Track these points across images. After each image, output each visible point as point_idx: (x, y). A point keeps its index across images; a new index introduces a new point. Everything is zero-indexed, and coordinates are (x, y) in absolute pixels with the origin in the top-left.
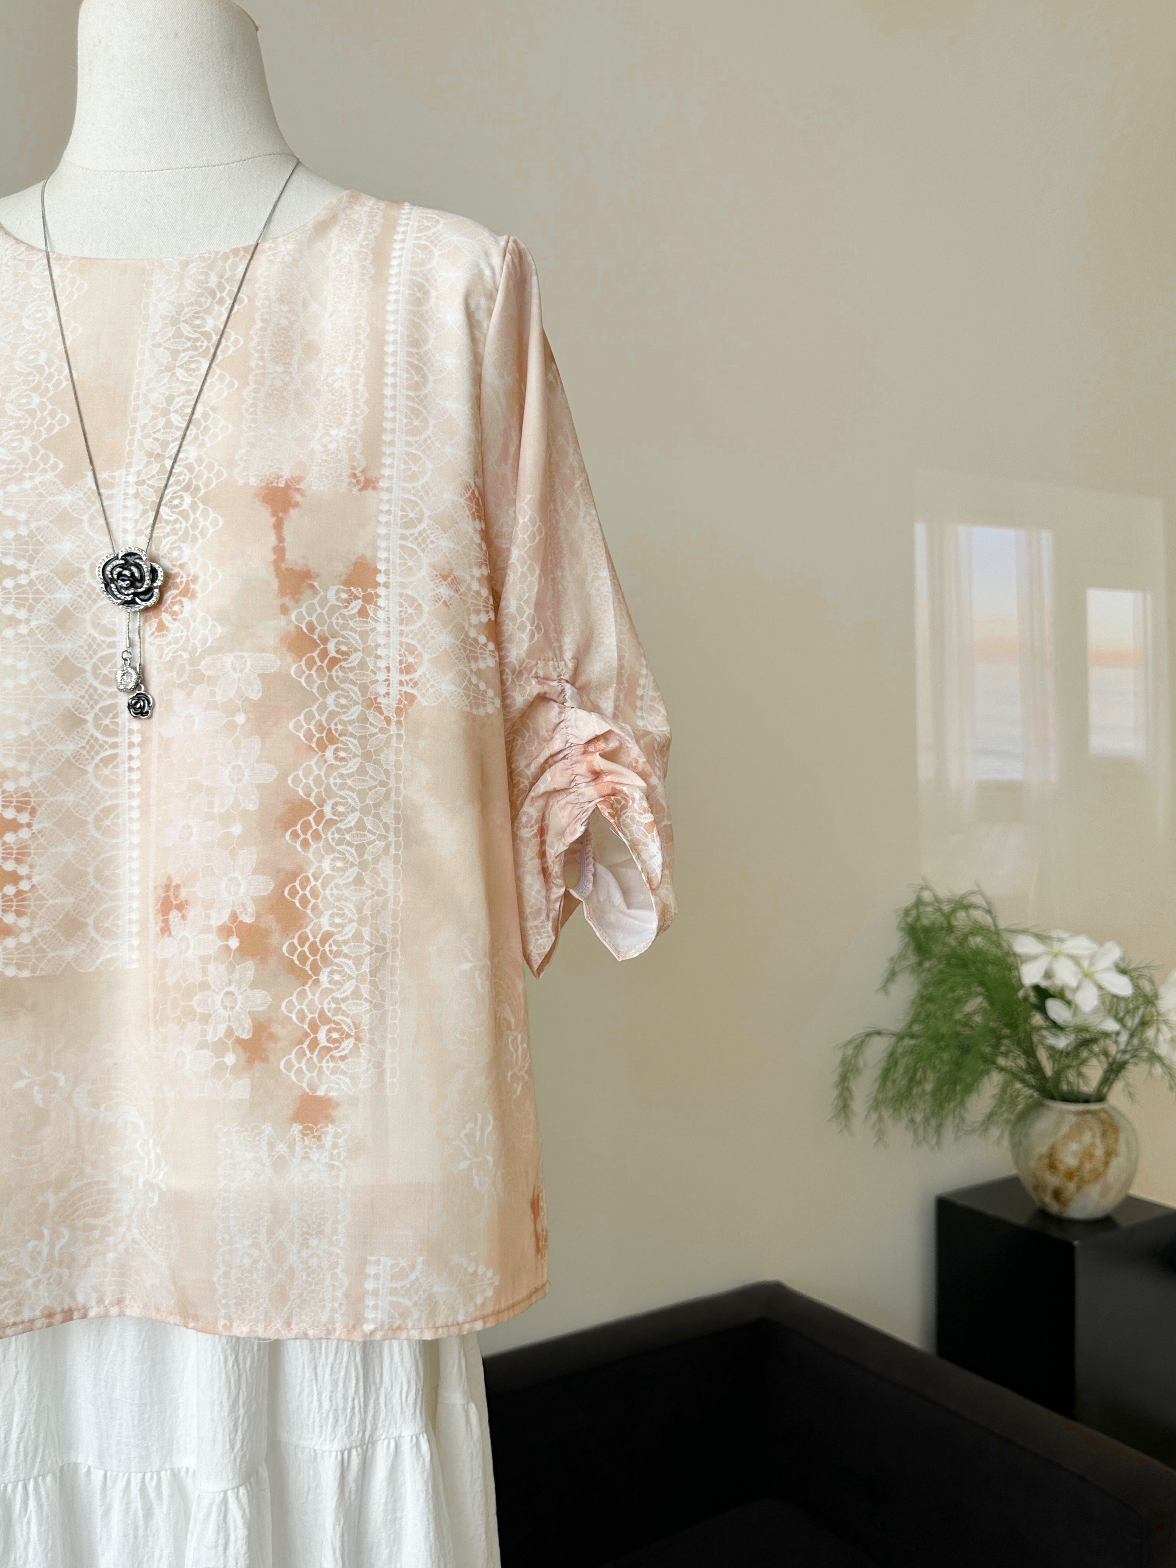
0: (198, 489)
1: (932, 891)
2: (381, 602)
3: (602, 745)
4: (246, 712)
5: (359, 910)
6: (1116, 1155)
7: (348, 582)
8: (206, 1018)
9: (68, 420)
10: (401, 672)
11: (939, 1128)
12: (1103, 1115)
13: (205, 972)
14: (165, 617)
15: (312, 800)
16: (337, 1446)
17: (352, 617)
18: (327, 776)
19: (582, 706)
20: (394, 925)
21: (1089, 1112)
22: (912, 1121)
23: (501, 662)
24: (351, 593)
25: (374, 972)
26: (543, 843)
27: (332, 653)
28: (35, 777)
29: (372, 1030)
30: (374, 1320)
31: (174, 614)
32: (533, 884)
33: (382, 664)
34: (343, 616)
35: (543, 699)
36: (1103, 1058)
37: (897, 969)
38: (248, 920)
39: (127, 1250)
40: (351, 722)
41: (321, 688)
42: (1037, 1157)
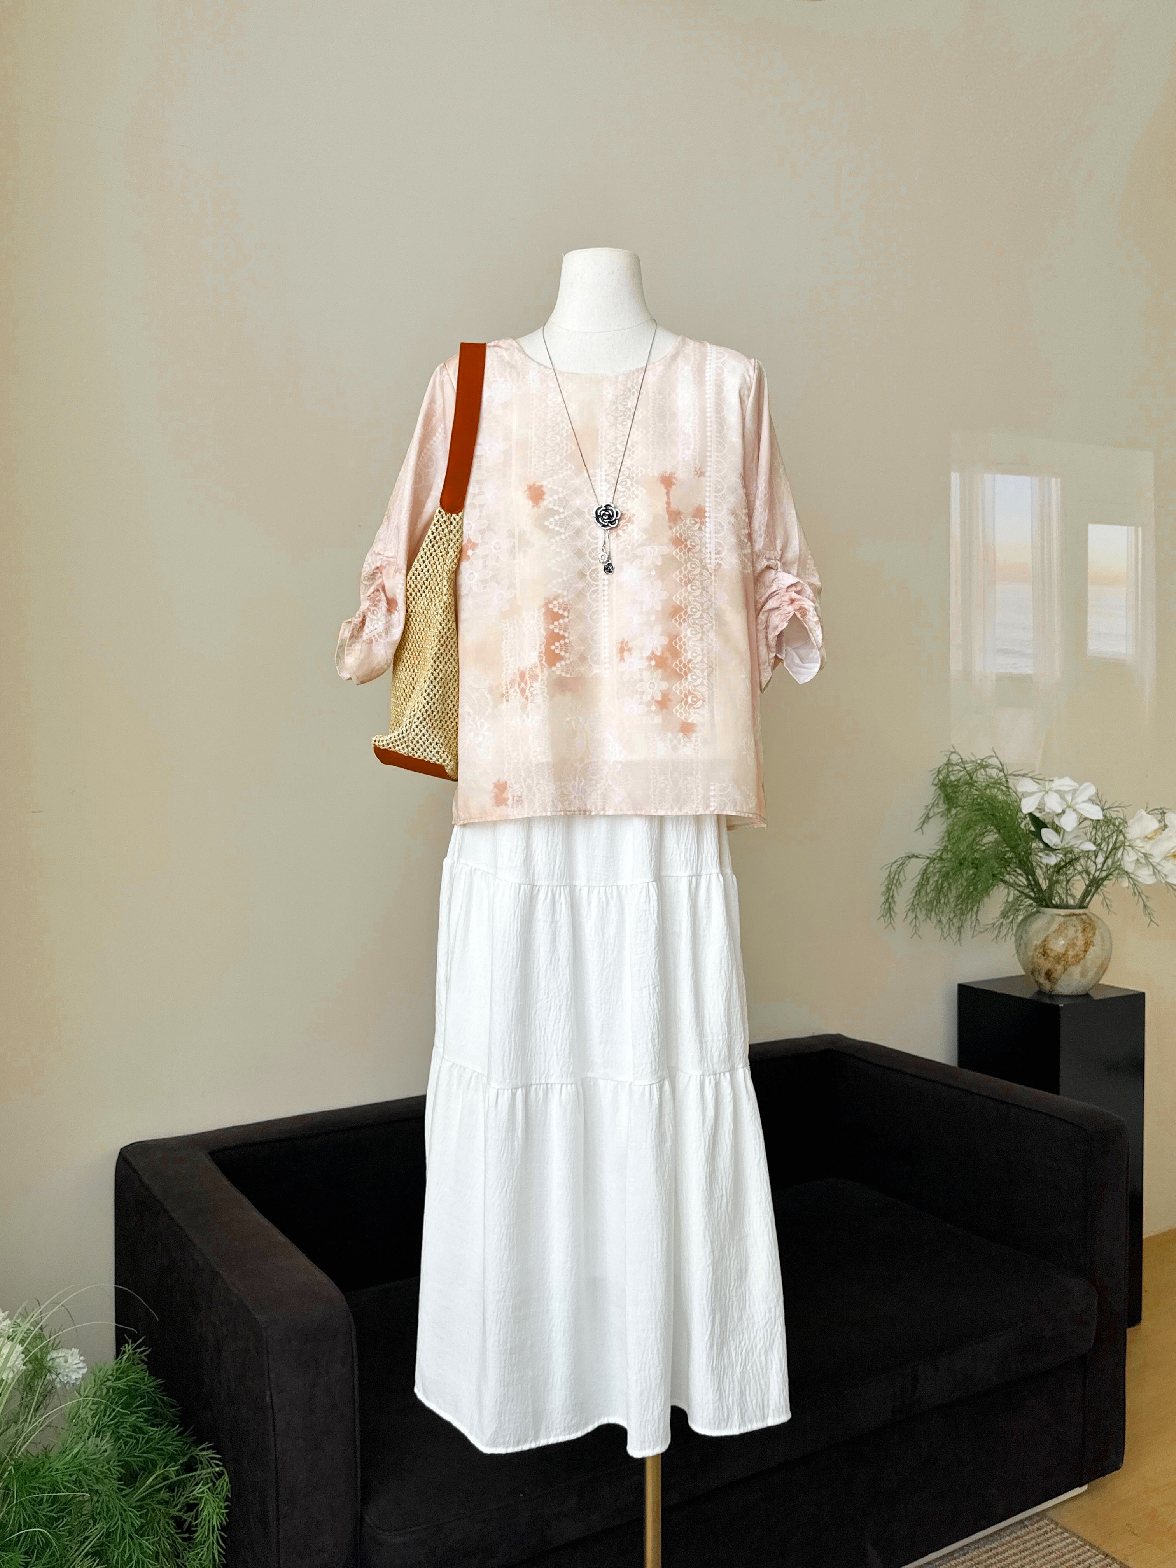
0: (633, 477)
1: (959, 755)
2: (708, 525)
3: (794, 588)
4: (656, 570)
5: (702, 650)
6: (1093, 946)
7: (694, 516)
8: (643, 693)
9: (574, 447)
10: (716, 554)
11: (960, 927)
12: (1084, 917)
13: (641, 675)
14: (620, 532)
15: (683, 606)
16: (687, 874)
17: (696, 531)
18: (688, 596)
19: (784, 571)
20: (716, 658)
21: (1074, 915)
23: (752, 552)
24: (695, 521)
25: (709, 675)
26: (767, 633)
27: (689, 546)
28: (569, 597)
29: (709, 698)
30: (714, 806)
31: (624, 530)
32: (763, 650)
33: (708, 551)
34: (692, 530)
35: (769, 568)
36: (1084, 875)
38: (659, 654)
39: (606, 789)
40: (697, 575)
41: (685, 560)
42: (1034, 948)
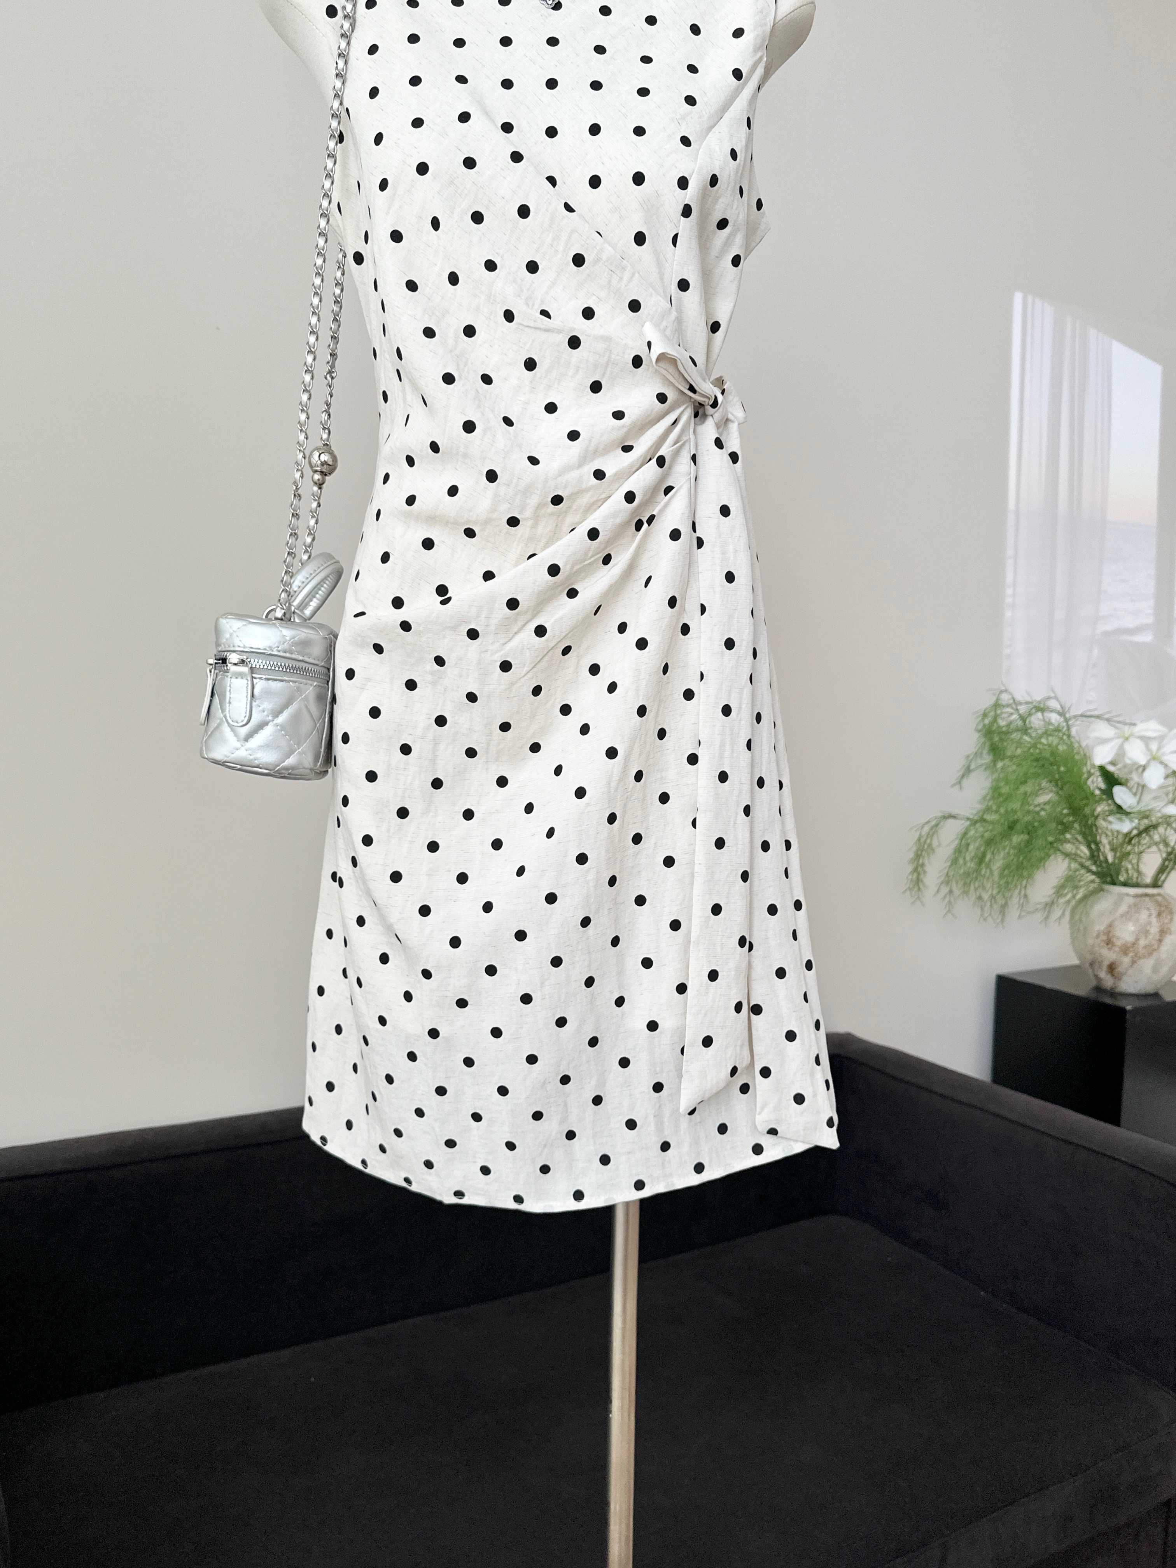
1: (1010, 693)
6: (1170, 934)
11: (1004, 906)
12: (1159, 898)
21: (1146, 895)
22: (980, 898)
36: (1161, 846)
37: (972, 767)
42: (1095, 934)
